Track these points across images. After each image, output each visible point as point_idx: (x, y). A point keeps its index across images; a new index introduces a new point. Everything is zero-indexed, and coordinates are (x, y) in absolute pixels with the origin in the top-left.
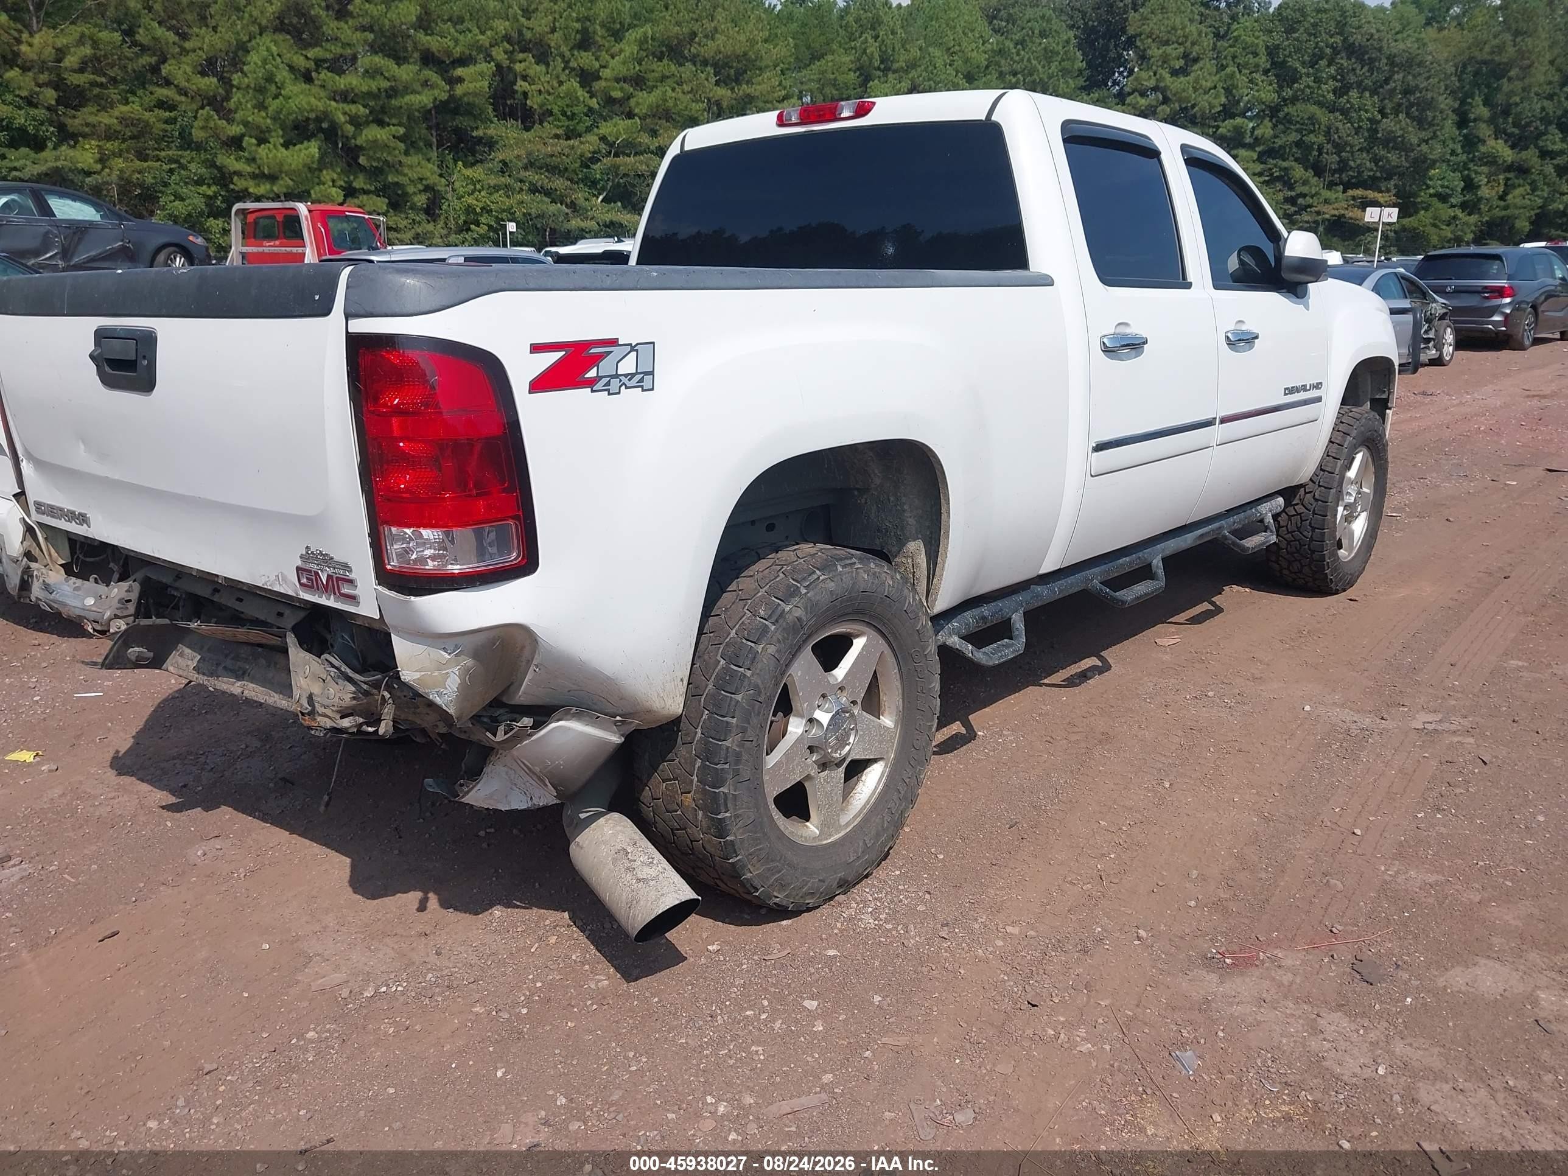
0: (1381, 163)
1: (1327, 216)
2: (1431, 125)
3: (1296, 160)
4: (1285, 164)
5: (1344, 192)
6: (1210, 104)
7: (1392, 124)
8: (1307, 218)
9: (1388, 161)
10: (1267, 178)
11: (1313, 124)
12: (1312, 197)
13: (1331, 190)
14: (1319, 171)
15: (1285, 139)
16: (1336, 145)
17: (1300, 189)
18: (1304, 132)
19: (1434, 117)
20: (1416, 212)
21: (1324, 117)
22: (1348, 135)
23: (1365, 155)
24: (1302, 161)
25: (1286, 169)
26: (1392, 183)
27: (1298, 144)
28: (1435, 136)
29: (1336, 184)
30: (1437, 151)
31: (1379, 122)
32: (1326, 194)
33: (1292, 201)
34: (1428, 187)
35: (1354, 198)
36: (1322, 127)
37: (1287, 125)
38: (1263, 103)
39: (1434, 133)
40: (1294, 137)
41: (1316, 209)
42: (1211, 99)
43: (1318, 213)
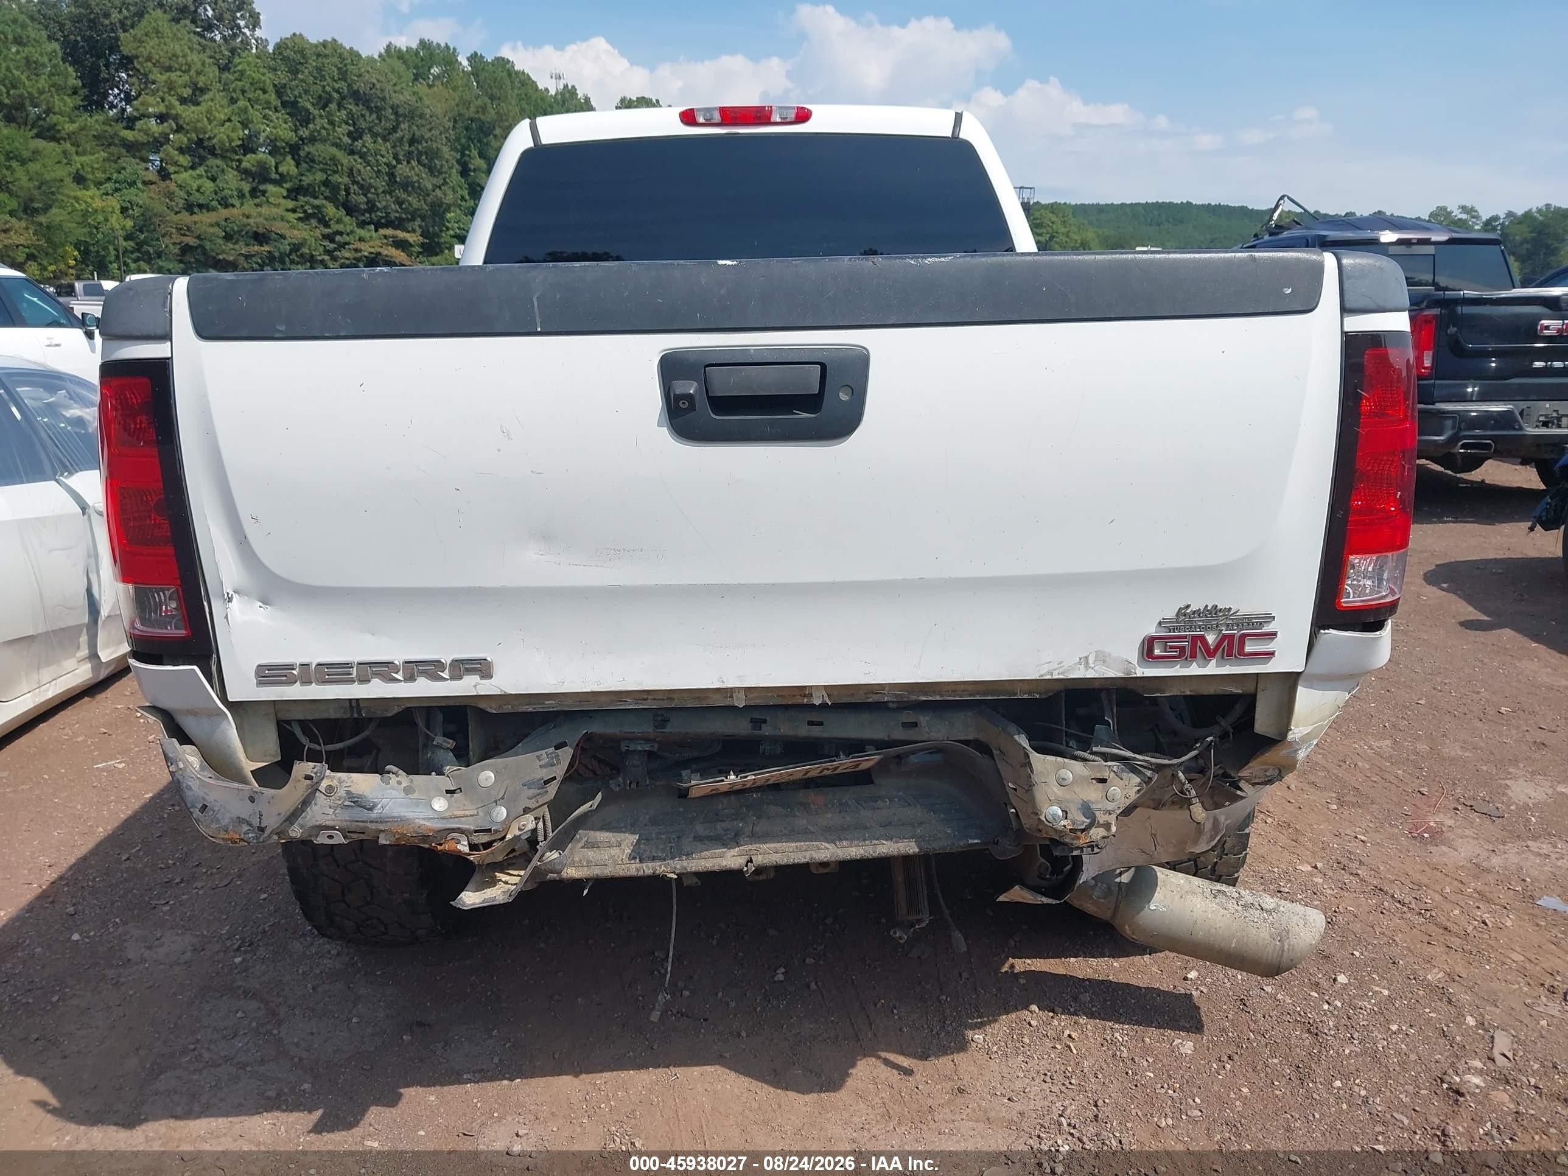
0: (404, 206)
1: (366, 254)
2: (440, 173)
3: (326, 198)
4: (317, 202)
5: (376, 231)
6: (228, 136)
7: (407, 170)
8: (347, 255)
9: (410, 204)
10: (301, 215)
11: (336, 165)
12: (348, 234)
13: (363, 228)
14: (350, 210)
15: (312, 178)
16: (362, 187)
17: (336, 227)
18: (329, 172)
19: (442, 166)
20: (442, 252)
21: (346, 160)
22: (370, 178)
23: (388, 197)
24: (333, 199)
25: (317, 207)
26: (417, 223)
27: (326, 183)
28: (445, 183)
29: (369, 223)
30: (450, 198)
31: (395, 167)
32: (361, 232)
33: (330, 238)
34: (448, 229)
35: (385, 237)
36: (344, 168)
37: (311, 164)
38: (283, 140)
39: (444, 180)
40: (320, 176)
41: (354, 247)
42: (229, 132)
43: (356, 250)
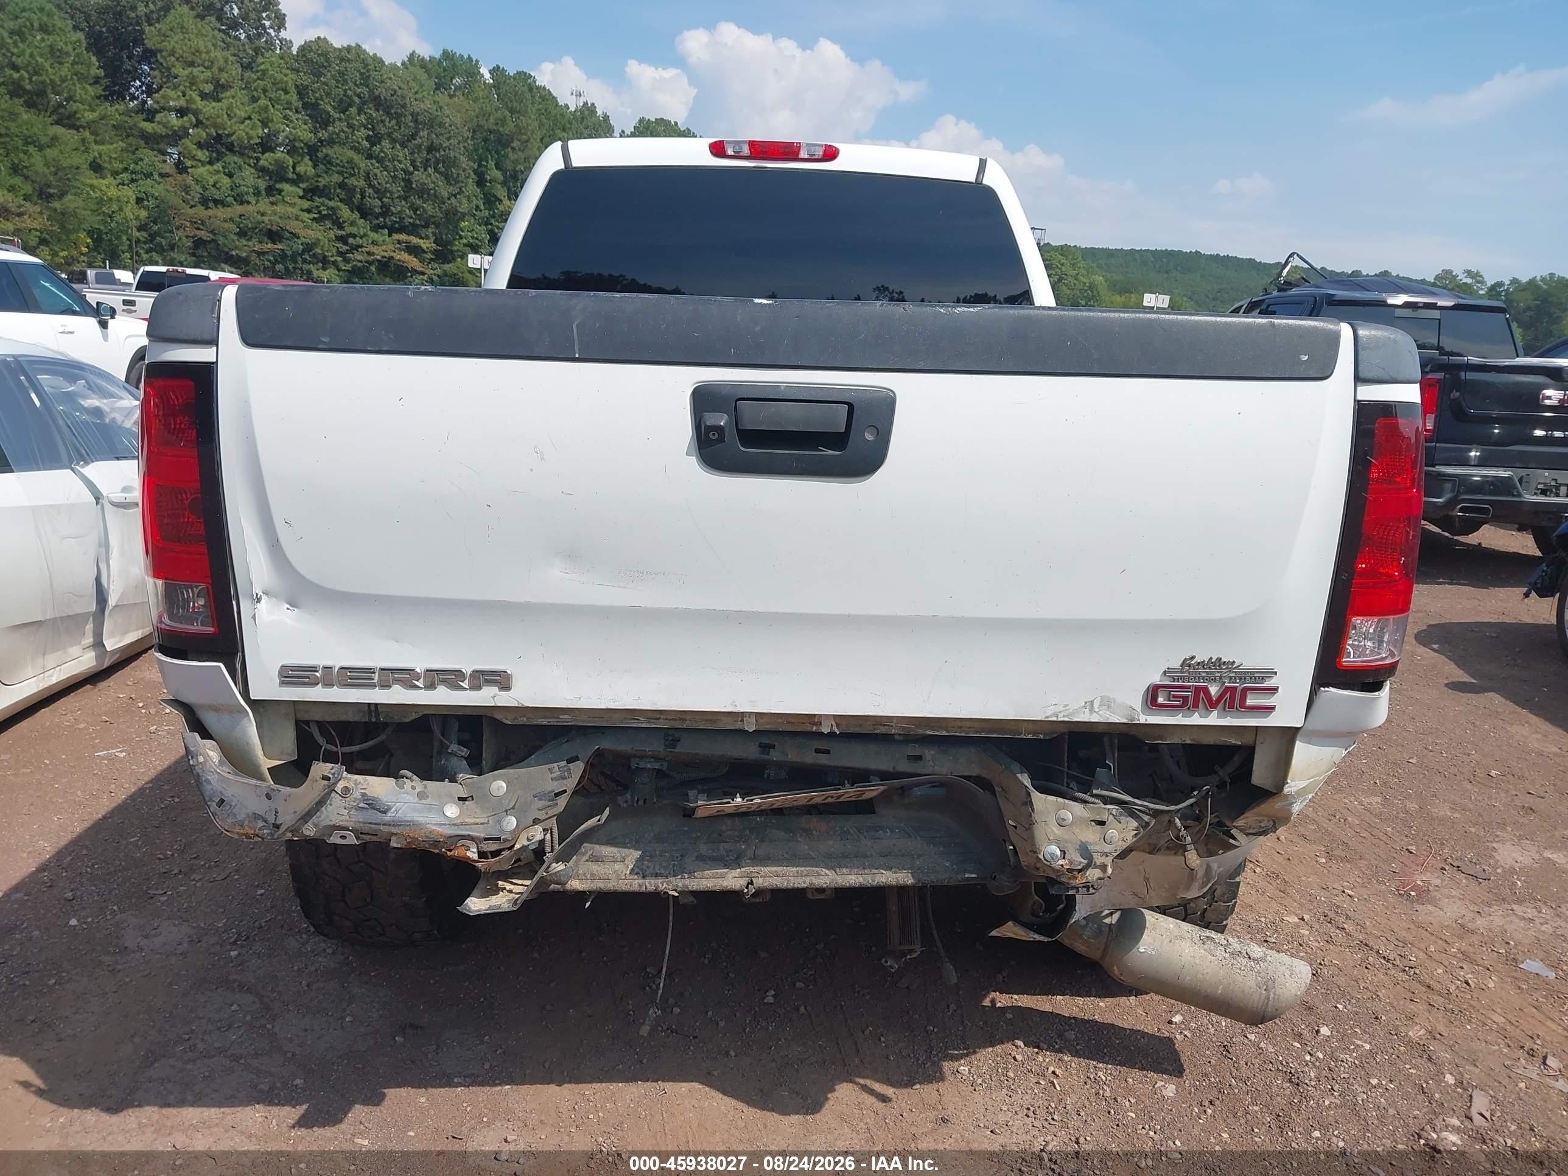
0: (418, 212)
1: (379, 257)
2: (457, 182)
3: (341, 201)
4: (331, 204)
5: (390, 235)
6: (247, 134)
7: (424, 177)
8: (359, 257)
9: (424, 210)
10: (316, 216)
11: (353, 168)
12: (361, 238)
13: (377, 232)
14: (364, 213)
15: (328, 180)
16: (377, 191)
17: (349, 230)
18: (345, 175)
19: (458, 174)
20: (454, 259)
21: (363, 164)
22: (387, 183)
23: (403, 203)
24: (348, 201)
25: (332, 208)
26: (430, 230)
27: (342, 185)
28: (461, 192)
29: (382, 228)
30: (464, 207)
31: (412, 173)
32: (373, 235)
33: (343, 239)
34: (461, 237)
35: (399, 242)
36: (361, 172)
37: (328, 166)
38: (302, 141)
39: (460, 189)
40: (336, 178)
41: (367, 250)
42: (247, 129)
43: (369, 253)
